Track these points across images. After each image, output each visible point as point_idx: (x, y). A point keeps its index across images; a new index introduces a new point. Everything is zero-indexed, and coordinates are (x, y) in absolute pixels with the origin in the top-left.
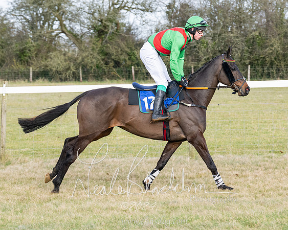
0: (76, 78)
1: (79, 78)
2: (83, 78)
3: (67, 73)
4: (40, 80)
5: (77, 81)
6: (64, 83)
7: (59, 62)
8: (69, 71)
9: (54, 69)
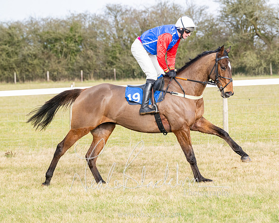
0: (267, 72)
1: (270, 72)
2: (273, 72)
3: (260, 69)
4: (238, 75)
5: (268, 75)
6: (258, 77)
7: (252, 60)
8: (261, 67)
9: (248, 66)
